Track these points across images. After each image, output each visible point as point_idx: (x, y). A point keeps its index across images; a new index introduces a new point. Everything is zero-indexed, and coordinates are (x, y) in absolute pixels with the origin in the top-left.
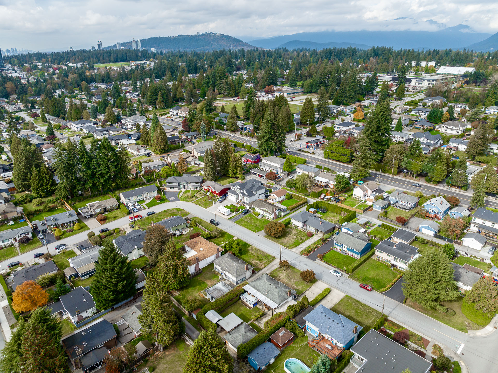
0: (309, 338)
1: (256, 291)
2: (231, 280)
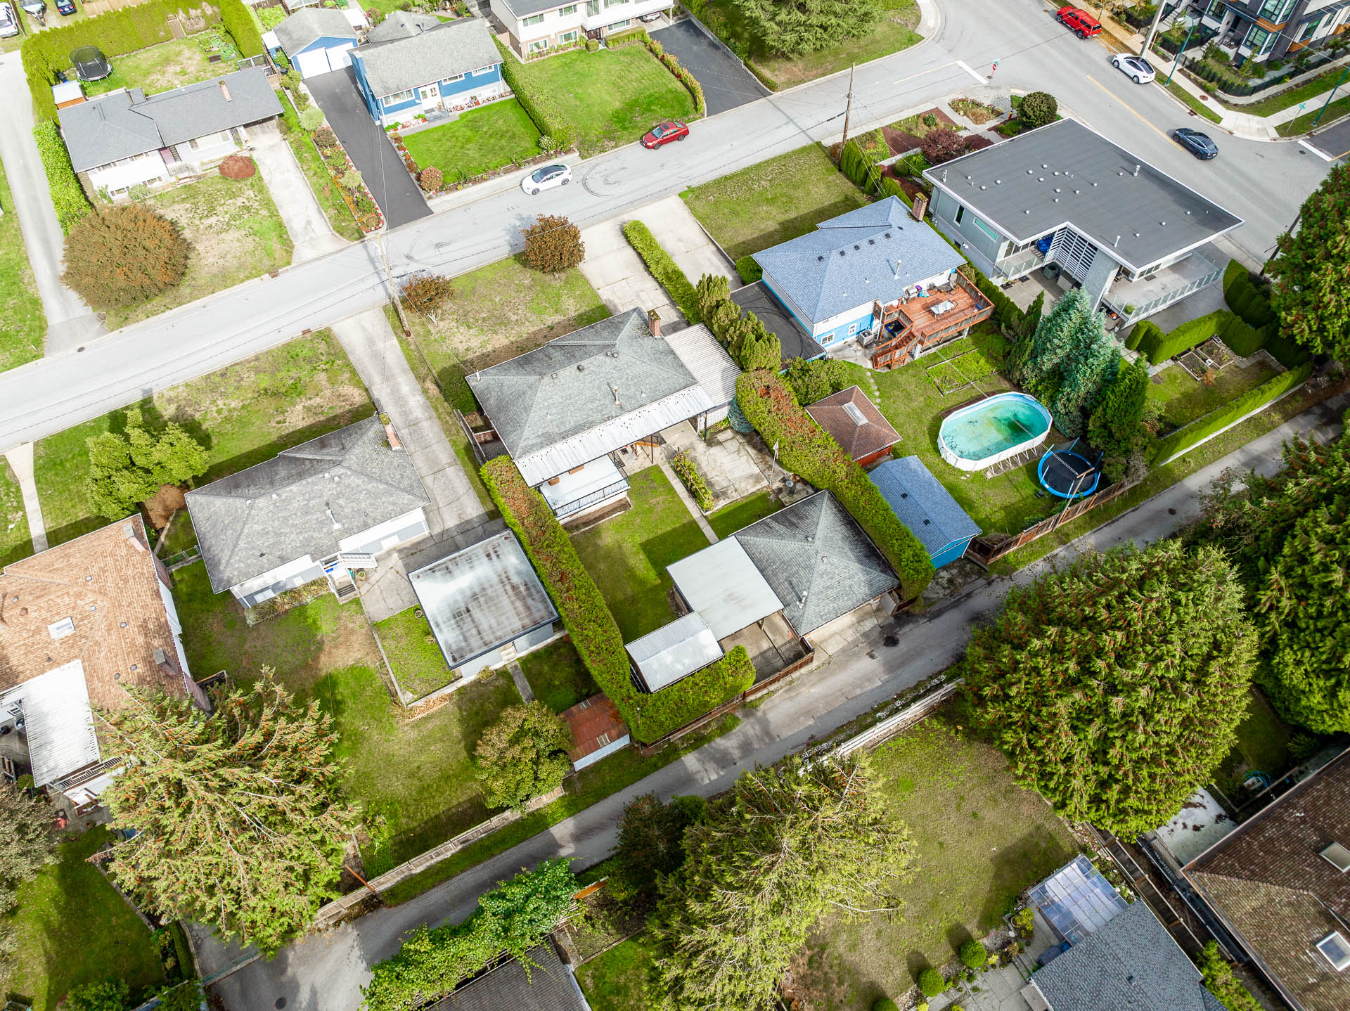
0: (851, 360)
1: (573, 441)
2: (388, 545)
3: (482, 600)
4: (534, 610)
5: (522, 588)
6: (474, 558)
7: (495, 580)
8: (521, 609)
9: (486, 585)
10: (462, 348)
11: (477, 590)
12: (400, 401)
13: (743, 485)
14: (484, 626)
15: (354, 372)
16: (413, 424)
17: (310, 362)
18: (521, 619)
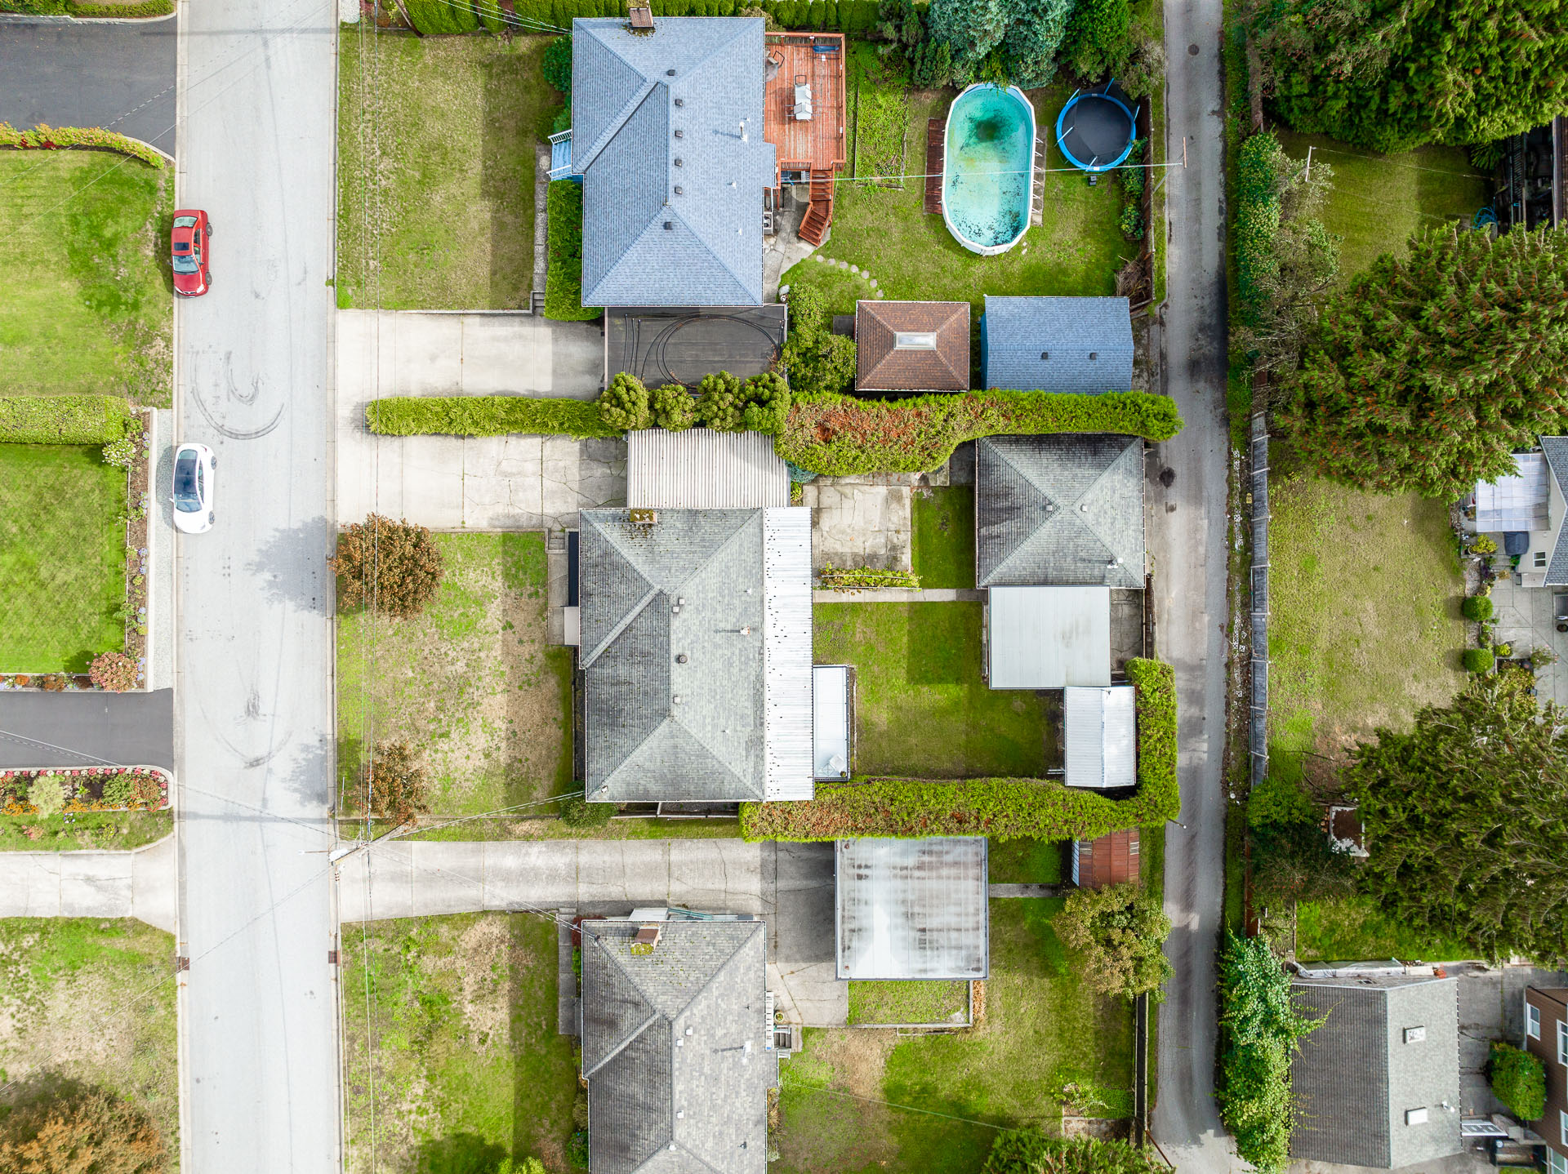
3: (916, 909)
4: (962, 859)
5: (926, 858)
6: (856, 895)
7: (899, 883)
8: (953, 872)
9: (901, 896)
10: (480, 762)
11: (903, 909)
13: (895, 519)
14: (953, 921)
15: (444, 919)
16: (576, 873)
17: (395, 970)
18: (966, 878)
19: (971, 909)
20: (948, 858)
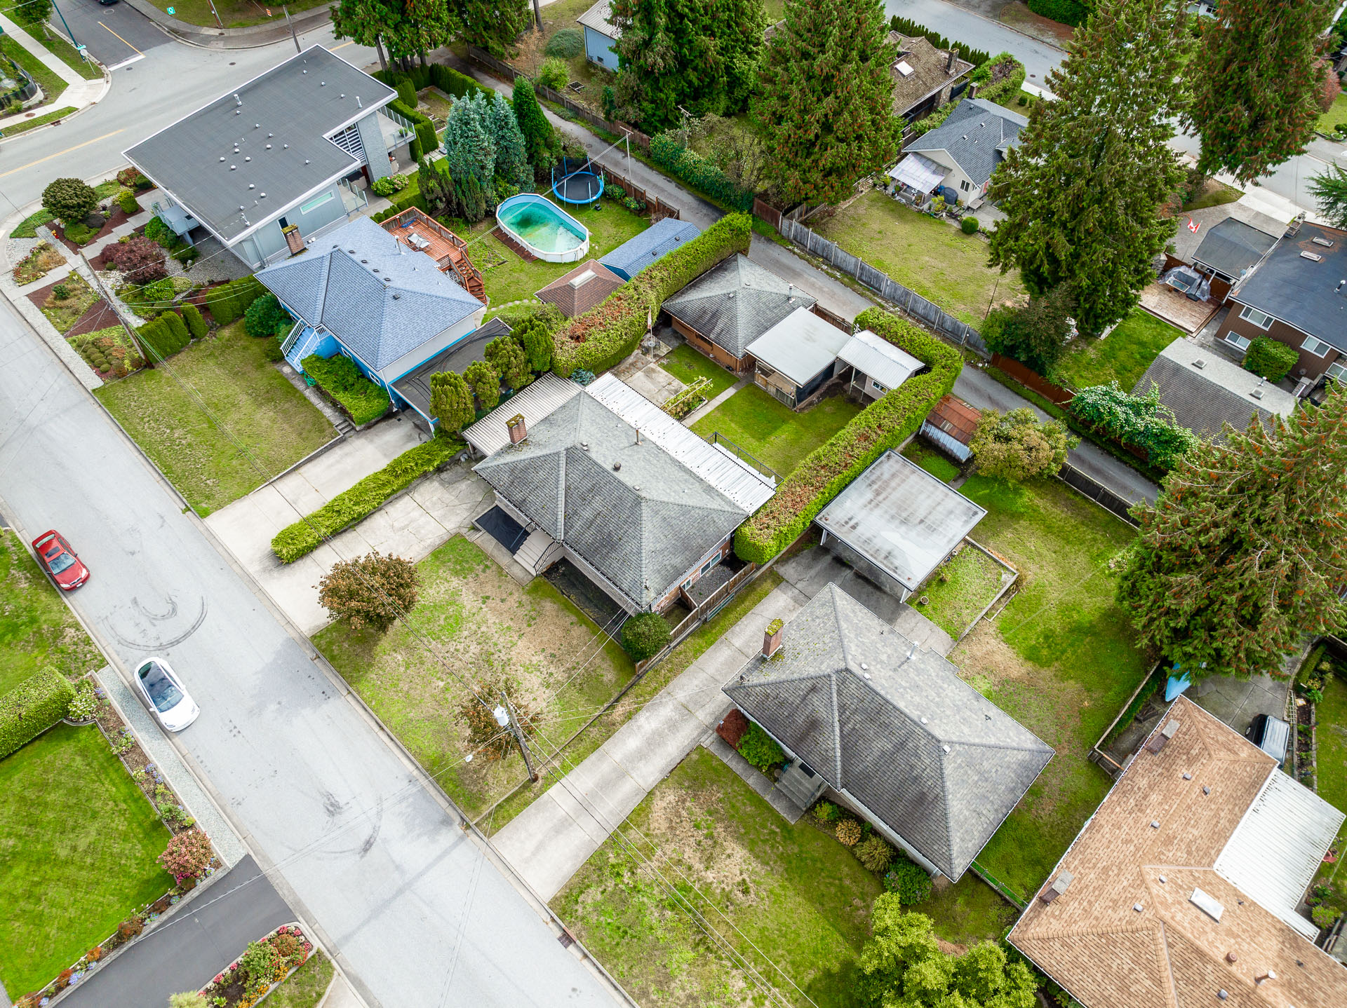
3: (904, 515)
4: (893, 470)
5: (875, 487)
6: (864, 538)
7: (877, 512)
8: (897, 480)
9: (887, 517)
11: (897, 522)
12: (654, 742)
13: (662, 380)
14: (930, 502)
15: (624, 827)
16: (686, 710)
17: (624, 901)
18: (908, 477)
19: (932, 489)
20: (886, 476)
